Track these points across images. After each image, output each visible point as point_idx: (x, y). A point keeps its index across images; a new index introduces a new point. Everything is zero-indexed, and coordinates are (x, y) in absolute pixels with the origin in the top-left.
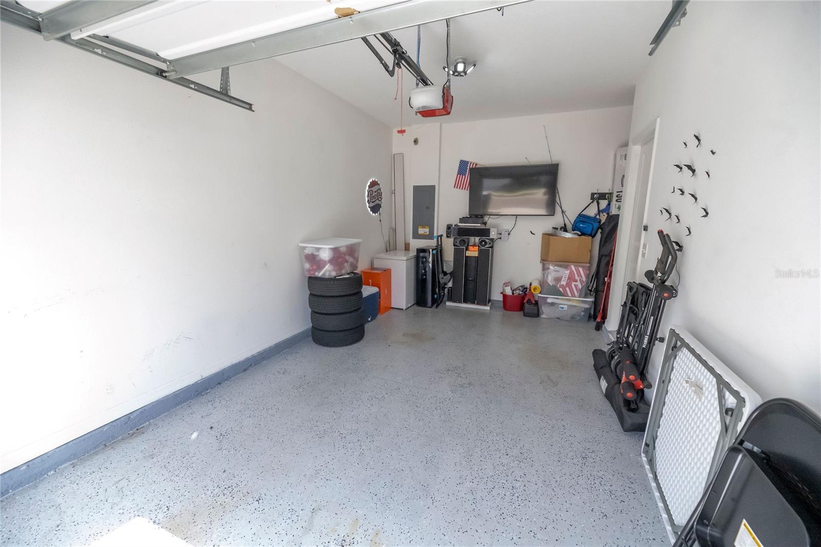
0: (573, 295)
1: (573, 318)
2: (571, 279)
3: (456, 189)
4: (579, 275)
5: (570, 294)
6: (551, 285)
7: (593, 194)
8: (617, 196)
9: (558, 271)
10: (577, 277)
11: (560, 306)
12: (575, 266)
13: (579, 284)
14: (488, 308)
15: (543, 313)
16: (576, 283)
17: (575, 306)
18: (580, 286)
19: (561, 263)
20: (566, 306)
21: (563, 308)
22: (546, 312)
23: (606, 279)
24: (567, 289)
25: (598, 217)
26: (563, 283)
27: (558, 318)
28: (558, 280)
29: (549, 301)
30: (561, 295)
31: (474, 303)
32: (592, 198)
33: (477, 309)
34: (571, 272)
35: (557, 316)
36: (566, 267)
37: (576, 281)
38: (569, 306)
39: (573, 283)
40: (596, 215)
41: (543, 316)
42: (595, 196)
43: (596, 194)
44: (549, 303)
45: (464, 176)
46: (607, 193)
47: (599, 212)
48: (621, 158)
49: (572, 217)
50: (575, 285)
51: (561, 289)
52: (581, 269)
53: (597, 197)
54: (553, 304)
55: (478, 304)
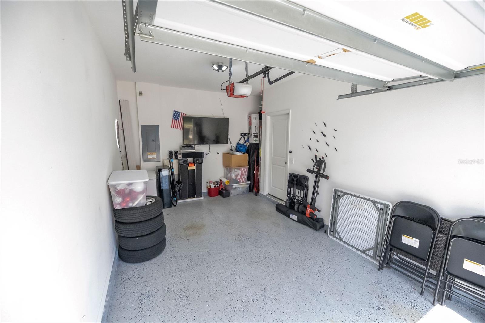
0: (243, 182)
1: (243, 192)
2: (242, 174)
3: (172, 128)
4: (245, 172)
5: (242, 182)
6: (234, 178)
7: (241, 134)
8: (254, 135)
9: (237, 172)
10: (244, 173)
11: (239, 188)
12: (243, 168)
13: (245, 176)
14: (203, 198)
15: (231, 194)
16: (244, 176)
17: (244, 187)
18: (245, 177)
19: (238, 167)
20: (241, 188)
21: (240, 189)
22: (233, 193)
23: (255, 172)
24: (241, 179)
25: (245, 144)
26: (239, 177)
27: (238, 195)
28: (237, 176)
29: (234, 187)
30: (239, 183)
31: (194, 197)
32: (241, 135)
33: (196, 200)
34: (242, 171)
35: (237, 193)
36: (240, 169)
37: (244, 175)
38: (242, 187)
39: (243, 176)
40: (244, 143)
41: (232, 195)
42: (242, 134)
43: (243, 133)
44: (234, 188)
45: (178, 121)
46: (247, 133)
47: (245, 142)
48: (253, 119)
49: (234, 144)
50: (244, 177)
51: (238, 180)
52: (245, 169)
53: (243, 135)
54: (235, 188)
55: (197, 197)
